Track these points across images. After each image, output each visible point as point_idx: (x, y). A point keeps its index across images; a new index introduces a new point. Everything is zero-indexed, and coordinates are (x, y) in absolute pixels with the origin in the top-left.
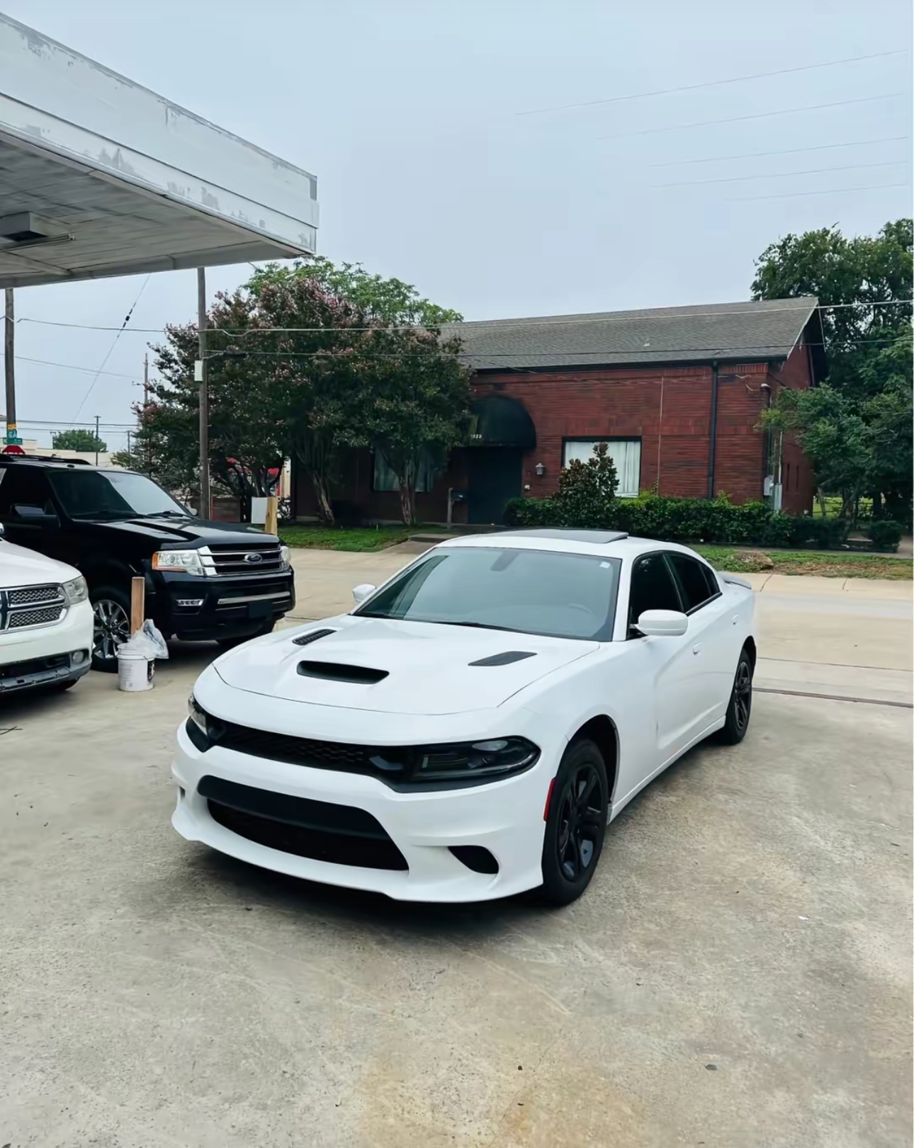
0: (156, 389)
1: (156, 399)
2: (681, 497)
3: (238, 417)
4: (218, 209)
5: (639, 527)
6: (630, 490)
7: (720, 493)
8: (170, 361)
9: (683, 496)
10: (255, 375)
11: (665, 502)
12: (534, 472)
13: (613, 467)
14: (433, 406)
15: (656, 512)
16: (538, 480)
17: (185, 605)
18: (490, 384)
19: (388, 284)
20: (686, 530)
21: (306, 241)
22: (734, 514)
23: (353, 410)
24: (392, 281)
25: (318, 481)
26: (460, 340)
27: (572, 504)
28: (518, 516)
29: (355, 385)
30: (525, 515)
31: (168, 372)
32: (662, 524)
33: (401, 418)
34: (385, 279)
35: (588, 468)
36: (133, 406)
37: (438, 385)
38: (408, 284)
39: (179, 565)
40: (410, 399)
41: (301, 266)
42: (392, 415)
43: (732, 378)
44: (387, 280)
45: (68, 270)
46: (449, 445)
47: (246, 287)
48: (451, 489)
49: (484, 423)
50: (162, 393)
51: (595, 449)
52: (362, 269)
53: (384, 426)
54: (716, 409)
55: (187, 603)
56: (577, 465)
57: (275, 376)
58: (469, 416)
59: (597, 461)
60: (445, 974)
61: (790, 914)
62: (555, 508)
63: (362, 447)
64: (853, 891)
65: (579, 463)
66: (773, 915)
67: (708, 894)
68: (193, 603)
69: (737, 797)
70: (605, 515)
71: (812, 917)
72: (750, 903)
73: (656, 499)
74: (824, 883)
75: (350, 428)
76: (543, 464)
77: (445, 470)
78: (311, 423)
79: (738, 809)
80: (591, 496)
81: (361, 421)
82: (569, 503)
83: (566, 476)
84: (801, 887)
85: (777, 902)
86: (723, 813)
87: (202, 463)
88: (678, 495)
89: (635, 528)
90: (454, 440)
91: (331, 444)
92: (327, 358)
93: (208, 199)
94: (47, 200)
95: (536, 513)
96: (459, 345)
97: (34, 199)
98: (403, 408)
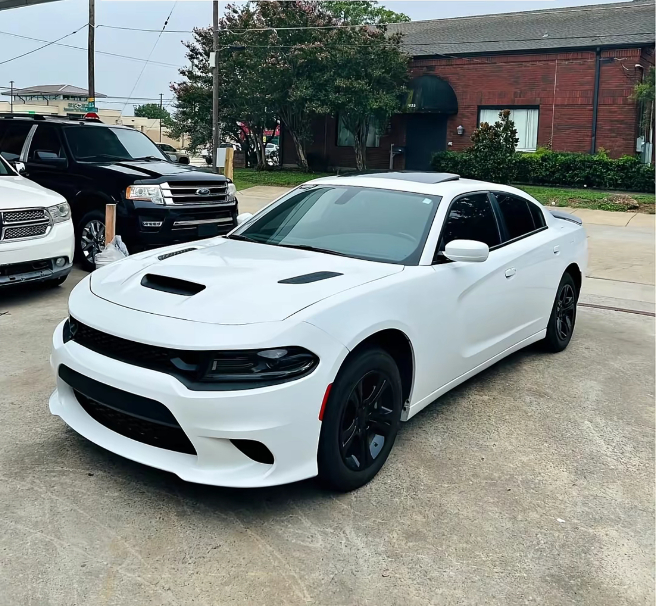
2: (569, 152)
3: (240, 93)
6: (530, 146)
7: (601, 149)
8: (197, 54)
9: (571, 151)
10: (253, 62)
11: (557, 156)
12: (456, 133)
13: (514, 129)
14: (379, 83)
15: (550, 164)
16: (458, 138)
17: (149, 225)
18: (424, 66)
20: (573, 177)
22: (611, 166)
23: (320, 87)
25: (297, 138)
26: (401, 34)
27: (481, 156)
28: (443, 165)
29: (323, 69)
30: (448, 164)
31: (196, 61)
32: (554, 173)
33: (355, 93)
35: (494, 129)
36: (170, 85)
39: (145, 196)
42: (347, 90)
43: (611, 60)
46: (390, 112)
48: (393, 145)
49: (418, 96)
50: (191, 76)
51: (500, 115)
53: (342, 99)
54: (598, 84)
55: (150, 224)
56: (487, 127)
57: (266, 63)
58: (406, 91)
59: (501, 123)
60: (219, 550)
61: (550, 515)
62: (470, 159)
63: (325, 113)
64: (617, 496)
65: (488, 125)
66: (534, 515)
67: (481, 489)
68: (154, 224)
69: (542, 399)
70: (507, 165)
71: (570, 520)
72: (517, 502)
73: (550, 153)
74: (592, 487)
75: (318, 100)
76: (462, 127)
77: (389, 130)
78: (289, 97)
79: (539, 411)
80: (496, 151)
81: (325, 95)
82: (479, 156)
83: (477, 135)
84: (570, 489)
85: (543, 503)
86: (524, 414)
87: (214, 125)
88: (567, 150)
89: (532, 175)
90: (394, 108)
91: (305, 113)
92: (301, 50)
95: (456, 163)
96: (399, 38)
98: (356, 84)
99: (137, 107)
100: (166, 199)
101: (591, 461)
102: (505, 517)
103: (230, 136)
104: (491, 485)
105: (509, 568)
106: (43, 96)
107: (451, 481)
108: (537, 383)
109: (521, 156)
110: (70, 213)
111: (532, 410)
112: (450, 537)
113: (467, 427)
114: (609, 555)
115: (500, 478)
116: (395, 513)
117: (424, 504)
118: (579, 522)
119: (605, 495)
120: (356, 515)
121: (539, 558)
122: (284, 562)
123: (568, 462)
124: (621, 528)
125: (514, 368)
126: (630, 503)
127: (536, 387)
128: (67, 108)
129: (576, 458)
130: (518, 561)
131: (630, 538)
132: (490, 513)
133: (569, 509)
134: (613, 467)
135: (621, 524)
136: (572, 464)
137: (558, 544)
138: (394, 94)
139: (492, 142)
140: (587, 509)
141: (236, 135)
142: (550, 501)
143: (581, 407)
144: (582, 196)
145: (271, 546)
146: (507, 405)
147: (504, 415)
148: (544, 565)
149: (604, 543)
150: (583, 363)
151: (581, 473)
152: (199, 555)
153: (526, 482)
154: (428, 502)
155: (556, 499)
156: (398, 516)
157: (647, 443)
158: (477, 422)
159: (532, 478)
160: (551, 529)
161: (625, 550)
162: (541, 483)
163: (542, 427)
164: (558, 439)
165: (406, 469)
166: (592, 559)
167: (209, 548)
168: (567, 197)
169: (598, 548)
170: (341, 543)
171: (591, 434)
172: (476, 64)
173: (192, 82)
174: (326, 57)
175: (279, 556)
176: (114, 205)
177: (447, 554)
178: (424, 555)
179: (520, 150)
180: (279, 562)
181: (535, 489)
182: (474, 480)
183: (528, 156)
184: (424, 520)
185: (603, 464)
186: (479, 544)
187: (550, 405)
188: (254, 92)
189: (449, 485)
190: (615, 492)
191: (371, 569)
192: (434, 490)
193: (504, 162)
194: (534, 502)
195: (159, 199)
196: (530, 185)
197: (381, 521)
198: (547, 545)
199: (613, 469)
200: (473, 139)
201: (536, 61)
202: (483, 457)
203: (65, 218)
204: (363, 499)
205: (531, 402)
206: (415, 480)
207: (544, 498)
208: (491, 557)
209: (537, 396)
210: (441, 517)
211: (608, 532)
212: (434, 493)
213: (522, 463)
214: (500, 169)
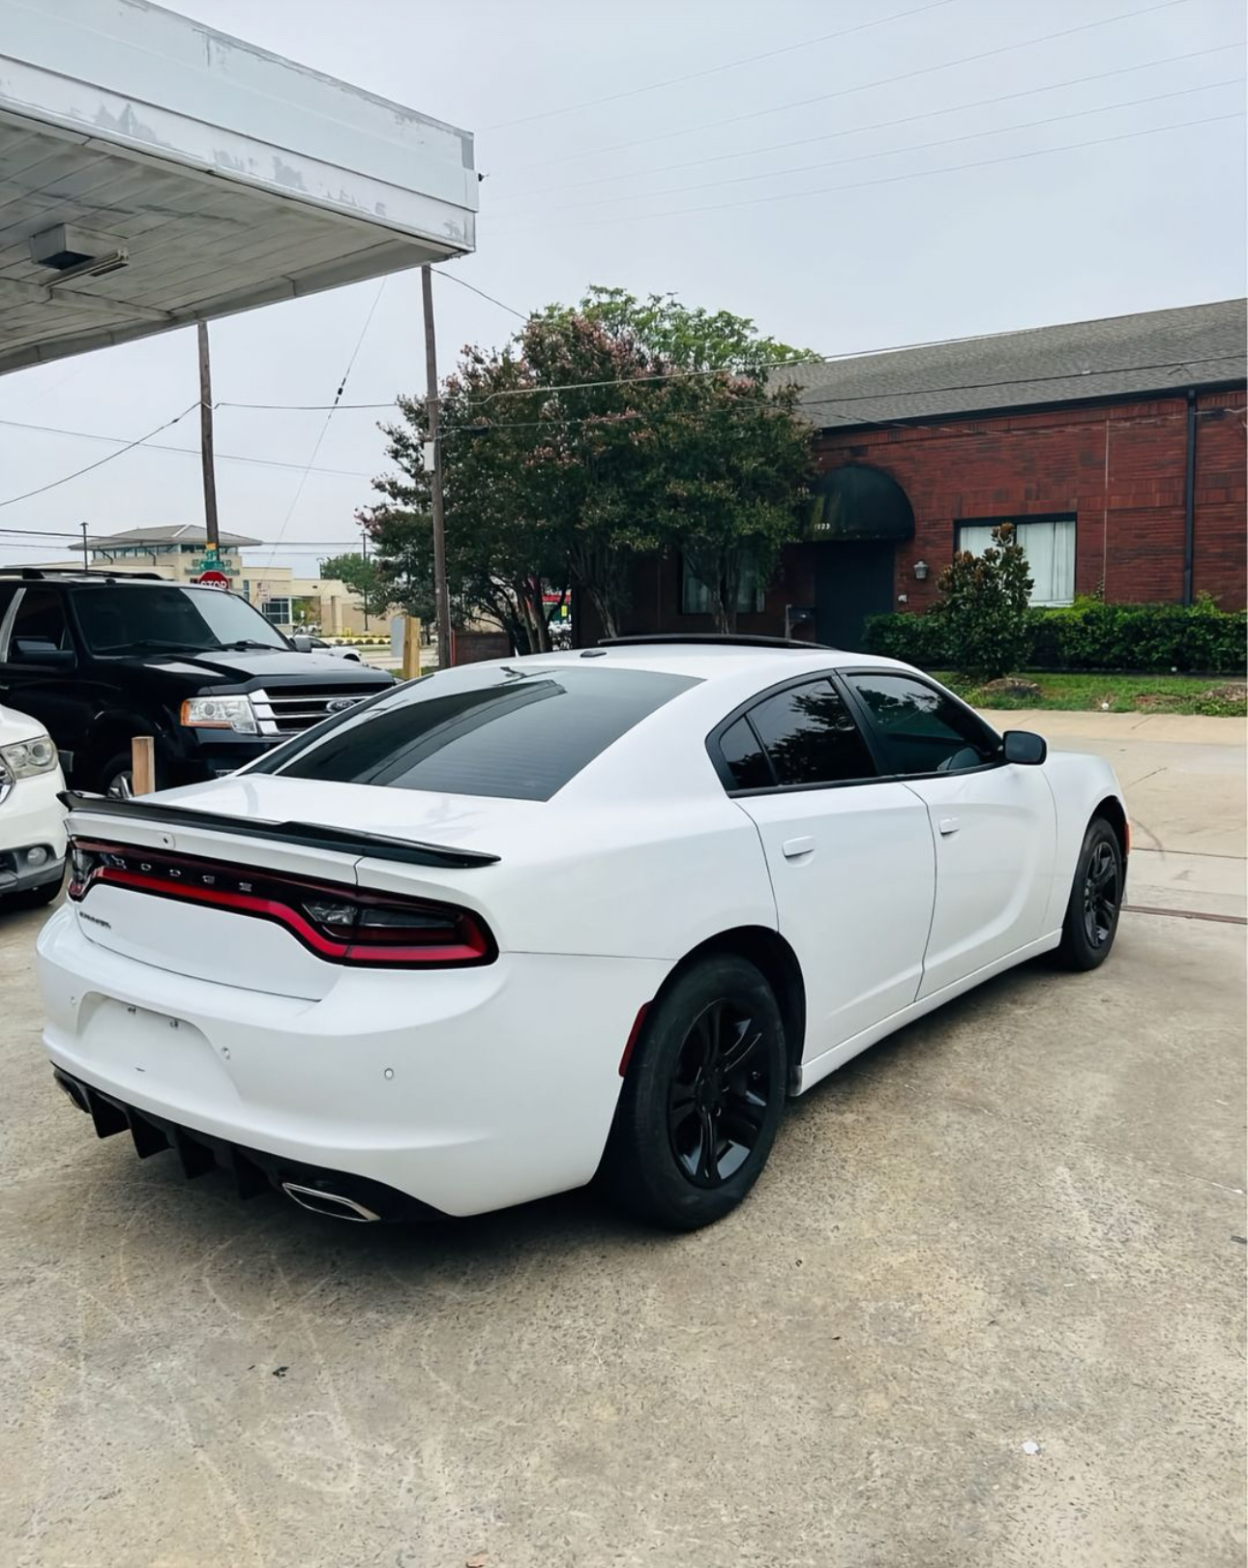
0: (388, 487)
1: (387, 499)
2: (1139, 604)
3: (488, 518)
4: (303, 187)
5: (1073, 652)
6: (1062, 595)
7: (1202, 595)
8: (406, 447)
9: (1143, 602)
10: (508, 458)
11: (1115, 612)
12: (912, 575)
13: (1023, 561)
14: (754, 487)
15: (1100, 628)
16: (917, 587)
18: (845, 448)
19: (715, 320)
20: (1147, 652)
21: (457, 231)
22: (1225, 627)
23: (639, 499)
24: (721, 315)
25: (602, 603)
26: (796, 386)
27: (960, 618)
28: (888, 641)
29: (644, 463)
30: (899, 637)
31: (405, 461)
32: (1108, 646)
33: (707, 506)
34: (711, 313)
35: (984, 564)
36: (357, 514)
37: (762, 455)
38: (744, 318)
39: (219, 718)
40: (719, 477)
41: (591, 306)
42: (693, 503)
43: (1218, 414)
44: (715, 315)
45: (169, 312)
46: (778, 541)
47: (517, 340)
48: (788, 606)
49: (833, 507)
50: (397, 492)
51: (995, 535)
52: (676, 302)
53: (682, 520)
54: (1194, 466)
56: (971, 562)
57: (534, 457)
58: (809, 497)
59: (998, 552)
60: (111, 1501)
61: (917, 1403)
62: (941, 627)
63: (650, 551)
64: (1087, 1350)
65: (971, 557)
66: (877, 1402)
67: (773, 1338)
69: (974, 1118)
70: (1010, 634)
71: (959, 1413)
72: (846, 1368)
73: (1100, 607)
74: (1033, 1327)
75: (635, 525)
76: (925, 562)
77: (782, 579)
78: (580, 521)
79: (960, 1146)
80: (988, 606)
81: (651, 515)
82: (955, 619)
83: (950, 578)
84: (981, 1335)
85: (907, 1369)
86: (925, 1152)
88: (1135, 600)
89: (1066, 653)
90: (786, 533)
91: (611, 551)
92: (601, 427)
93: (285, 173)
94: (77, 203)
95: (916, 636)
96: (792, 394)
97: (60, 201)
98: (708, 490)
99: (326, 561)
100: (261, 723)
101: (1049, 1263)
102: (807, 1408)
103: (480, 604)
104: (800, 1326)
105: (779, 1544)
106: (145, 548)
107: (711, 1320)
108: (973, 1083)
109: (1042, 616)
110: (56, 757)
111: (946, 1143)
112: (663, 1462)
113: (788, 1186)
114: (1030, 1507)
115: (824, 1308)
116: (552, 1403)
117: (628, 1378)
118: (981, 1418)
119: (1058, 1348)
120: (461, 1408)
121: (857, 1517)
122: (250, 1533)
123: (994, 1266)
124: (1079, 1434)
125: (932, 1049)
126: (1114, 1366)
127: (971, 1091)
129: (1013, 1256)
130: (805, 1524)
131: (1095, 1459)
132: (775, 1398)
133: (964, 1386)
134: (1094, 1276)
135: (1079, 1423)
136: (1001, 1270)
137: (913, 1477)
138: (786, 505)
139: (980, 589)
140: (1007, 1384)
141: (492, 602)
142: (926, 1364)
143: (1057, 1133)
144: (1163, 689)
145: (235, 1492)
146: (894, 1134)
147: (878, 1156)
148: (864, 1536)
149: (1026, 1475)
150: (1089, 1034)
151: (1017, 1293)
152: (61, 1516)
153: (882, 1317)
154: (638, 1373)
155: (941, 1359)
156: (559, 1409)
157: (1189, 1216)
158: (812, 1174)
159: (900, 1308)
160: (908, 1440)
161: (1073, 1491)
162: (917, 1320)
163: (958, 1184)
164: (984, 1212)
165: (618, 1292)
166: (987, 1518)
167: (93, 1496)
168: (1134, 693)
169: (1009, 1488)
170: (400, 1482)
171: (1063, 1198)
172: (946, 437)
173: (398, 506)
174: (648, 439)
175: (243, 1519)
176: (150, 740)
177: (640, 1507)
178: (586, 1512)
179: (1042, 604)
180: (237, 1534)
181: (899, 1335)
182: (763, 1316)
183: (1057, 614)
184: (615, 1419)
185: (1074, 1270)
186: (726, 1481)
187: (990, 1131)
188: (514, 516)
189: (703, 1328)
190: (1084, 1340)
191: (446, 1550)
192: (663, 1343)
193: (1004, 628)
194: (888, 1368)
195: (249, 725)
196: (1064, 672)
197: (513, 1423)
198: (888, 1481)
199: (1094, 1282)
200: (941, 586)
201: (1067, 425)
202: (802, 1259)
203: (46, 768)
204: (492, 1368)
205: (948, 1126)
206: (627, 1319)
207: (913, 1358)
208: (742, 1516)
209: (966, 1112)
210: (658, 1412)
211: (1043, 1446)
212: (661, 1349)
213: (887, 1270)
214: (999, 644)
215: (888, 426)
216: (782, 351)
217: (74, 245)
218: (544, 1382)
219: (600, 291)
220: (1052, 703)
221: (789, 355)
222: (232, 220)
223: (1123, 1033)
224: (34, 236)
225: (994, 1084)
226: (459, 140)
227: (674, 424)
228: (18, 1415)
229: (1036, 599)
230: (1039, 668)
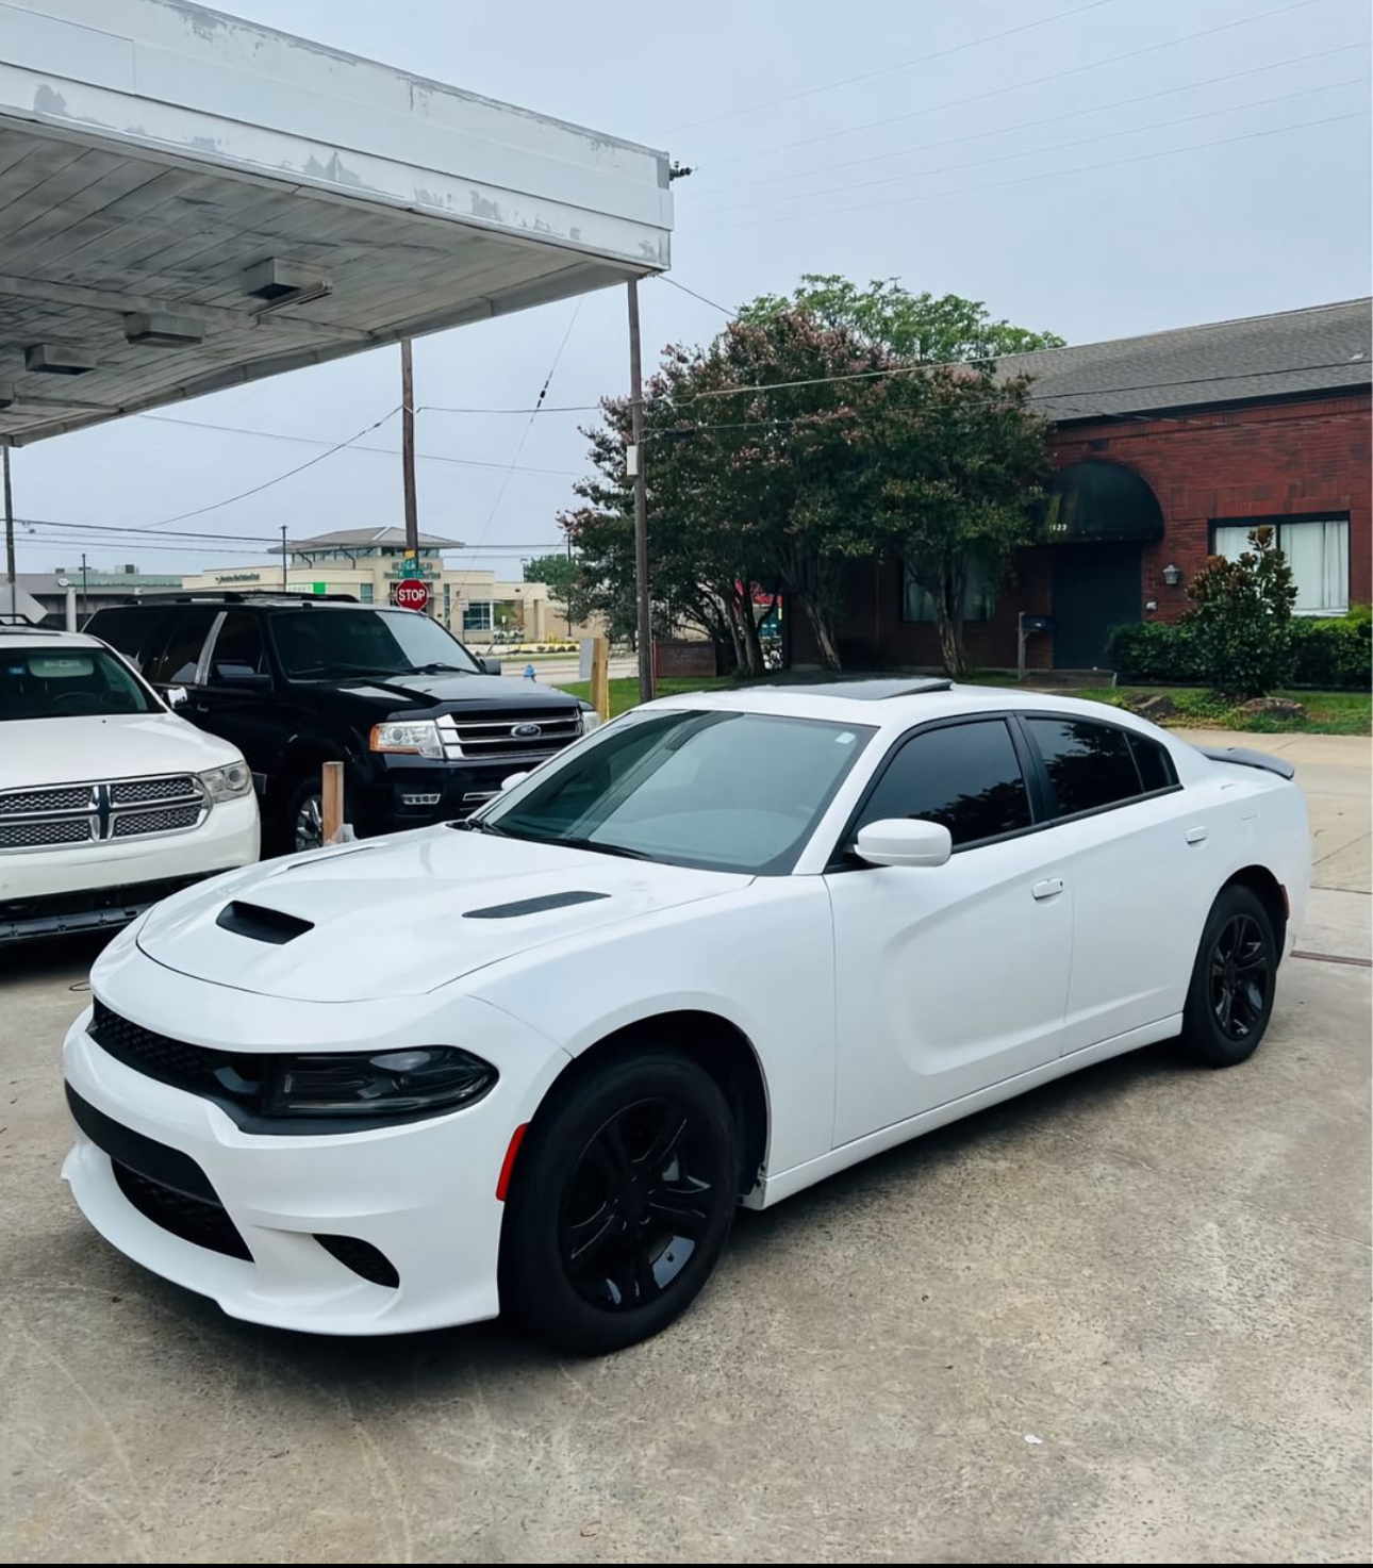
0: (589, 491)
1: (588, 503)
3: (692, 523)
4: (497, 218)
5: (1347, 668)
6: (1335, 602)
8: (609, 450)
10: (713, 460)
12: (1162, 582)
13: (1285, 566)
14: (978, 486)
16: (1168, 593)
17: (414, 802)
18: (1083, 442)
19: (942, 305)
21: (652, 250)
23: (853, 501)
24: (947, 300)
25: (814, 610)
26: (1027, 377)
27: (1213, 630)
28: (1134, 653)
29: (859, 462)
30: (1145, 651)
31: (607, 465)
33: (927, 507)
34: (937, 297)
35: (1239, 570)
36: (558, 516)
37: (989, 451)
38: (974, 301)
39: (408, 743)
40: (940, 476)
41: (806, 295)
42: (910, 504)
44: (941, 299)
45: (370, 332)
46: (1007, 544)
47: (727, 334)
48: (1021, 614)
49: (1071, 505)
50: (598, 495)
51: (1252, 538)
52: (899, 287)
53: (900, 523)
55: (418, 800)
56: (1225, 568)
57: (740, 459)
58: (1042, 496)
59: (1255, 556)
60: (283, 1460)
61: (1015, 1428)
62: (1194, 639)
63: (864, 557)
64: (1194, 1393)
65: (1225, 562)
66: (978, 1425)
67: (888, 1364)
68: (426, 799)
69: (1131, 1171)
70: (1270, 647)
71: (1055, 1439)
72: (954, 1394)
74: (1145, 1369)
75: (849, 528)
76: (1175, 566)
77: (1014, 583)
78: (789, 525)
79: (1111, 1197)
80: (1245, 616)
81: (865, 517)
82: (1208, 630)
83: (1202, 585)
84: (1092, 1373)
85: (1012, 1399)
86: (1073, 1201)
87: (640, 592)
89: (1340, 669)
90: (1017, 535)
91: (823, 557)
92: (812, 426)
93: (482, 206)
94: (286, 238)
95: (1164, 648)
96: (1022, 386)
97: (269, 239)
98: (928, 490)
99: (529, 563)
100: (447, 748)
101: (1175, 1312)
102: (909, 1426)
103: (686, 611)
104: (917, 1355)
106: (345, 551)
107: (832, 1344)
109: (1311, 626)
110: (251, 782)
111: (1095, 1194)
112: (768, 1462)
113: (927, 1228)
114: (1104, 1523)
115: (942, 1340)
116: (673, 1406)
117: (745, 1389)
118: (1074, 1445)
119: (1166, 1389)
120: (589, 1406)
122: (396, 1493)
123: (1119, 1312)
124: (1167, 1465)
126: (1217, 1409)
127: (1133, 1145)
128: (391, 571)
129: (1140, 1304)
130: (889, 1522)
131: (1177, 1487)
132: (880, 1415)
133: (1063, 1417)
134: (1218, 1327)
135: (1169, 1456)
136: (1126, 1317)
137: (998, 1490)
138: (1016, 505)
139: (1236, 598)
140: (1107, 1418)
141: (699, 609)
142: (1032, 1396)
143: (1215, 1190)
145: (386, 1459)
146: (1044, 1182)
147: (1024, 1203)
148: (944, 1535)
149: (1107, 1496)
150: (1275, 1093)
151: (1136, 1338)
153: (997, 1352)
154: (756, 1385)
155: (1046, 1391)
156: (678, 1411)
157: (1332, 1276)
158: (954, 1216)
159: (1017, 1344)
160: (1001, 1459)
161: (1148, 1513)
162: (1031, 1357)
163: (1100, 1233)
164: (1120, 1261)
165: (746, 1314)
166: (1061, 1529)
167: (266, 1454)
169: (1088, 1506)
170: (530, 1461)
171: (1205, 1253)
172: (1195, 429)
173: (601, 509)
174: (863, 438)
175: (392, 1481)
176: (340, 764)
177: (741, 1497)
178: (691, 1497)
179: (1311, 613)
180: (386, 1494)
181: (1012, 1369)
182: (882, 1344)
183: (1327, 624)
184: (729, 1423)
185: (1200, 1320)
186: (822, 1481)
187: (1144, 1185)
188: (720, 520)
189: (822, 1351)
190: (1194, 1383)
191: (565, 1518)
192: (783, 1360)
193: (1263, 640)
194: (993, 1396)
195: (435, 749)
196: (1337, 690)
197: (635, 1420)
198: (974, 1492)
199: (1217, 1332)
200: (1191, 593)
201: (1334, 414)
202: (928, 1294)
203: (241, 793)
204: (621, 1373)
205: (1102, 1178)
206: (752, 1338)
207: (1021, 1390)
208: (833, 1511)
209: (1124, 1165)
210: (769, 1419)
211: (1129, 1472)
212: (780, 1366)
213: (1010, 1310)
214: (1258, 658)
215: (1129, 418)
216: (1018, 334)
217: (281, 277)
218: (667, 1387)
219: (817, 279)
220: (1319, 726)
221: (1026, 340)
222: (431, 249)
223: (1313, 1093)
224: (245, 270)
225: (1159, 1138)
226: (654, 160)
227: (892, 421)
228: (204, 1386)
229: (1301, 608)
230: (1309, 685)
